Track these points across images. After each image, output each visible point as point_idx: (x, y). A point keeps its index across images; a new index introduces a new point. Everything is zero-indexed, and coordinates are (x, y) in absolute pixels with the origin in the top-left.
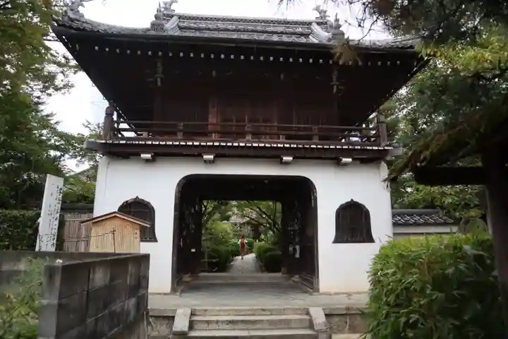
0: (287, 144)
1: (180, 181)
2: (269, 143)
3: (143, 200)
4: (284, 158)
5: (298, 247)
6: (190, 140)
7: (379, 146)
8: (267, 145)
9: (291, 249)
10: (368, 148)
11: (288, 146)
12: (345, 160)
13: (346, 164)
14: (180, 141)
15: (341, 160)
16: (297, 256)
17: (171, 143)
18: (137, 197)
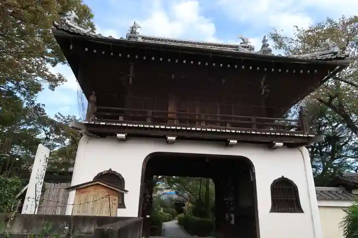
0: (233, 130)
1: (147, 157)
2: (219, 129)
3: (115, 172)
4: (231, 141)
5: (233, 216)
6: (157, 125)
7: (304, 134)
8: (218, 130)
9: (227, 217)
10: (295, 135)
11: (234, 131)
12: (277, 144)
13: (278, 147)
14: (149, 124)
15: (275, 144)
16: (233, 222)
17: (142, 126)
18: (111, 169)
